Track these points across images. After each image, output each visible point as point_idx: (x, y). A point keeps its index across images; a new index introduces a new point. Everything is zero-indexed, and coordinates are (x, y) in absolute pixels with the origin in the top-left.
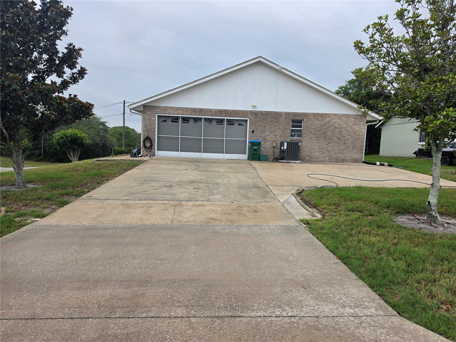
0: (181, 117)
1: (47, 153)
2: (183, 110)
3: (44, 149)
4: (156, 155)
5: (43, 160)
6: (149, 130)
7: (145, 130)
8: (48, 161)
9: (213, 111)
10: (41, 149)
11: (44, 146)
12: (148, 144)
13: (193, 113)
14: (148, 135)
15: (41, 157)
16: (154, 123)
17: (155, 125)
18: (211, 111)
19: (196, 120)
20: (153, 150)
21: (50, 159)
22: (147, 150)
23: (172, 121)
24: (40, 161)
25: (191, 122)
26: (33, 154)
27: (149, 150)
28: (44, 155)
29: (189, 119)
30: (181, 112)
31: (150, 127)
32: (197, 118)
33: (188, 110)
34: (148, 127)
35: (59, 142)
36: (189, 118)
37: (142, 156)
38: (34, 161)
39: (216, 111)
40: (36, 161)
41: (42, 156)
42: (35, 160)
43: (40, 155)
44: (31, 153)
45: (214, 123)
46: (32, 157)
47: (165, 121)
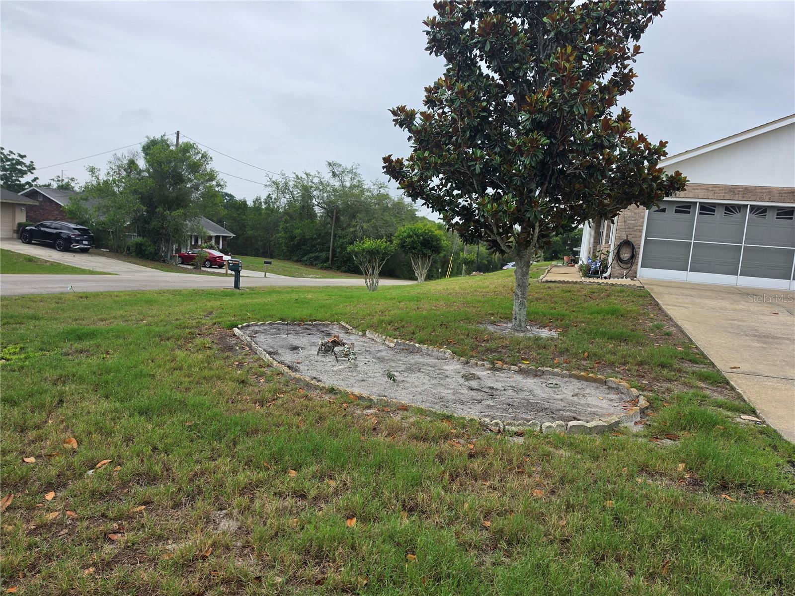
0: (700, 203)
1: (337, 257)
2: (707, 190)
3: (334, 251)
4: (638, 276)
5: (331, 268)
6: (630, 228)
7: (623, 227)
8: (338, 270)
9: (775, 191)
10: (329, 251)
11: (333, 246)
12: (626, 255)
13: (727, 196)
14: (627, 236)
15: (328, 263)
16: (642, 214)
17: (643, 218)
18: (770, 192)
19: (730, 209)
20: (634, 267)
21: (341, 267)
22: (621, 265)
23: (677, 211)
24: (326, 268)
25: (719, 214)
26: (317, 258)
27: (625, 266)
28: (332, 260)
29: (715, 207)
30: (701, 193)
31: (633, 222)
32: (733, 206)
33: (717, 190)
34: (628, 222)
35: (405, 242)
36: (714, 205)
37: (610, 277)
38: (319, 269)
39: (782, 192)
40: (321, 268)
41: (330, 262)
42: (320, 266)
43: (327, 260)
44: (315, 256)
45: (771, 216)
46: (317, 262)
47: (664, 210)
